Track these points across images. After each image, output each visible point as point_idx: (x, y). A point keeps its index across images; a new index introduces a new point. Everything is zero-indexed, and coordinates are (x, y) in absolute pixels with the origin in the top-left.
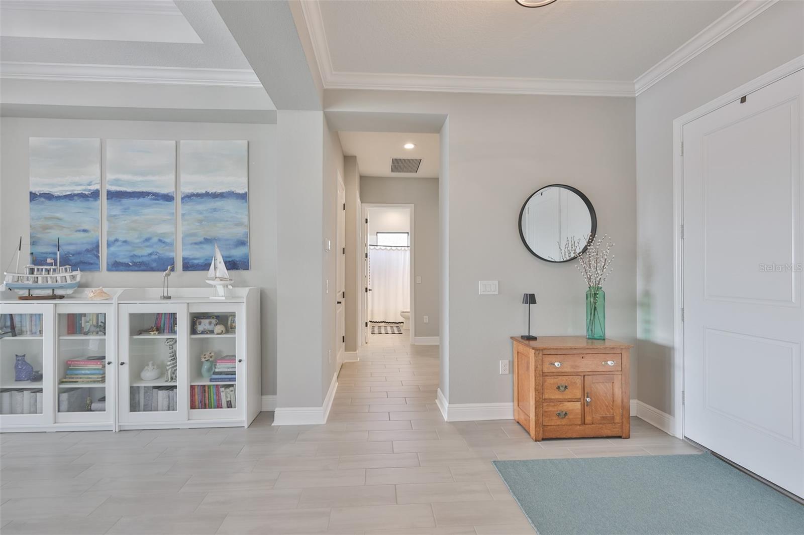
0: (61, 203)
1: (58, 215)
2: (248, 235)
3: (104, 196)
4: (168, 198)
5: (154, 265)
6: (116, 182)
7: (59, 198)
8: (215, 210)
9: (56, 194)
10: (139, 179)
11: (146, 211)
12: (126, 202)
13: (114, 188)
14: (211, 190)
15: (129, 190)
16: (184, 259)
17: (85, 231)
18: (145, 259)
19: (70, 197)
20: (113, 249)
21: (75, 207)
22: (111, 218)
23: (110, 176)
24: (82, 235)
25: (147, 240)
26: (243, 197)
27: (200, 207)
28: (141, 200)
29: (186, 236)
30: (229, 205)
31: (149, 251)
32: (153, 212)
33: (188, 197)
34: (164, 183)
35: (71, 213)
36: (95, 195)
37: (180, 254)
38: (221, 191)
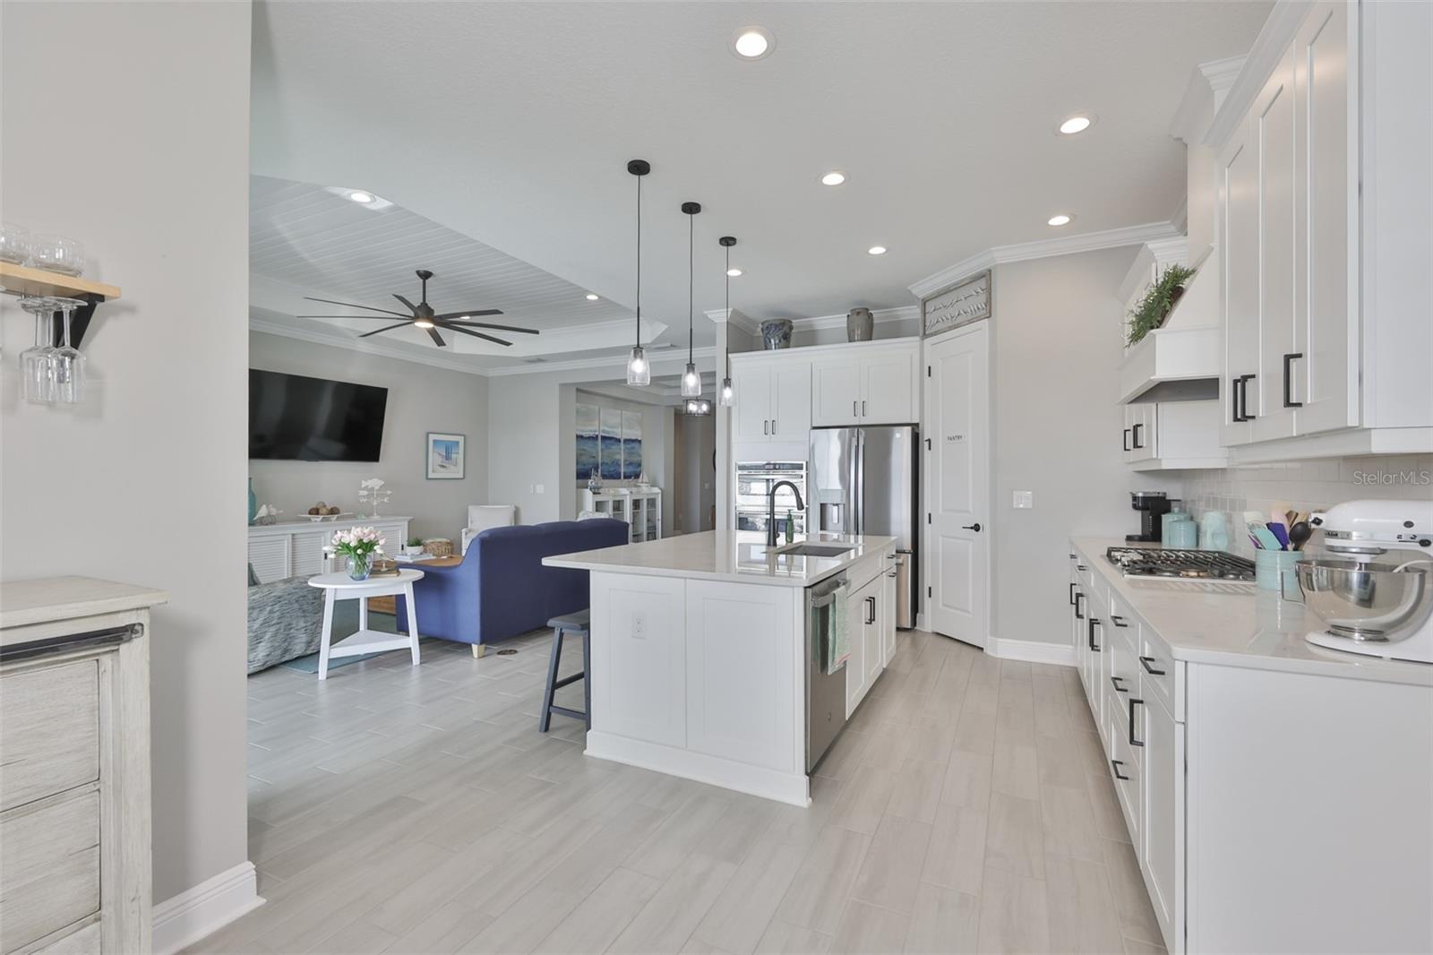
0: (585, 441)
1: (585, 448)
2: (641, 461)
3: (600, 438)
4: (619, 441)
5: (615, 476)
6: (604, 431)
7: (584, 438)
8: (633, 448)
9: (584, 436)
10: (610, 430)
11: (613, 447)
12: (608, 442)
13: (603, 434)
14: (631, 438)
15: (607, 435)
16: (624, 473)
17: (594, 457)
18: (613, 473)
19: (588, 438)
20: (602, 467)
21: (590, 443)
22: (602, 450)
23: (601, 428)
24: (592, 460)
25: (613, 462)
26: (640, 441)
27: (628, 446)
28: (612, 442)
29: (625, 461)
30: (636, 445)
31: (612, 469)
33: (627, 441)
34: (617, 433)
35: (588, 446)
36: (597, 436)
37: (622, 471)
38: (633, 438)
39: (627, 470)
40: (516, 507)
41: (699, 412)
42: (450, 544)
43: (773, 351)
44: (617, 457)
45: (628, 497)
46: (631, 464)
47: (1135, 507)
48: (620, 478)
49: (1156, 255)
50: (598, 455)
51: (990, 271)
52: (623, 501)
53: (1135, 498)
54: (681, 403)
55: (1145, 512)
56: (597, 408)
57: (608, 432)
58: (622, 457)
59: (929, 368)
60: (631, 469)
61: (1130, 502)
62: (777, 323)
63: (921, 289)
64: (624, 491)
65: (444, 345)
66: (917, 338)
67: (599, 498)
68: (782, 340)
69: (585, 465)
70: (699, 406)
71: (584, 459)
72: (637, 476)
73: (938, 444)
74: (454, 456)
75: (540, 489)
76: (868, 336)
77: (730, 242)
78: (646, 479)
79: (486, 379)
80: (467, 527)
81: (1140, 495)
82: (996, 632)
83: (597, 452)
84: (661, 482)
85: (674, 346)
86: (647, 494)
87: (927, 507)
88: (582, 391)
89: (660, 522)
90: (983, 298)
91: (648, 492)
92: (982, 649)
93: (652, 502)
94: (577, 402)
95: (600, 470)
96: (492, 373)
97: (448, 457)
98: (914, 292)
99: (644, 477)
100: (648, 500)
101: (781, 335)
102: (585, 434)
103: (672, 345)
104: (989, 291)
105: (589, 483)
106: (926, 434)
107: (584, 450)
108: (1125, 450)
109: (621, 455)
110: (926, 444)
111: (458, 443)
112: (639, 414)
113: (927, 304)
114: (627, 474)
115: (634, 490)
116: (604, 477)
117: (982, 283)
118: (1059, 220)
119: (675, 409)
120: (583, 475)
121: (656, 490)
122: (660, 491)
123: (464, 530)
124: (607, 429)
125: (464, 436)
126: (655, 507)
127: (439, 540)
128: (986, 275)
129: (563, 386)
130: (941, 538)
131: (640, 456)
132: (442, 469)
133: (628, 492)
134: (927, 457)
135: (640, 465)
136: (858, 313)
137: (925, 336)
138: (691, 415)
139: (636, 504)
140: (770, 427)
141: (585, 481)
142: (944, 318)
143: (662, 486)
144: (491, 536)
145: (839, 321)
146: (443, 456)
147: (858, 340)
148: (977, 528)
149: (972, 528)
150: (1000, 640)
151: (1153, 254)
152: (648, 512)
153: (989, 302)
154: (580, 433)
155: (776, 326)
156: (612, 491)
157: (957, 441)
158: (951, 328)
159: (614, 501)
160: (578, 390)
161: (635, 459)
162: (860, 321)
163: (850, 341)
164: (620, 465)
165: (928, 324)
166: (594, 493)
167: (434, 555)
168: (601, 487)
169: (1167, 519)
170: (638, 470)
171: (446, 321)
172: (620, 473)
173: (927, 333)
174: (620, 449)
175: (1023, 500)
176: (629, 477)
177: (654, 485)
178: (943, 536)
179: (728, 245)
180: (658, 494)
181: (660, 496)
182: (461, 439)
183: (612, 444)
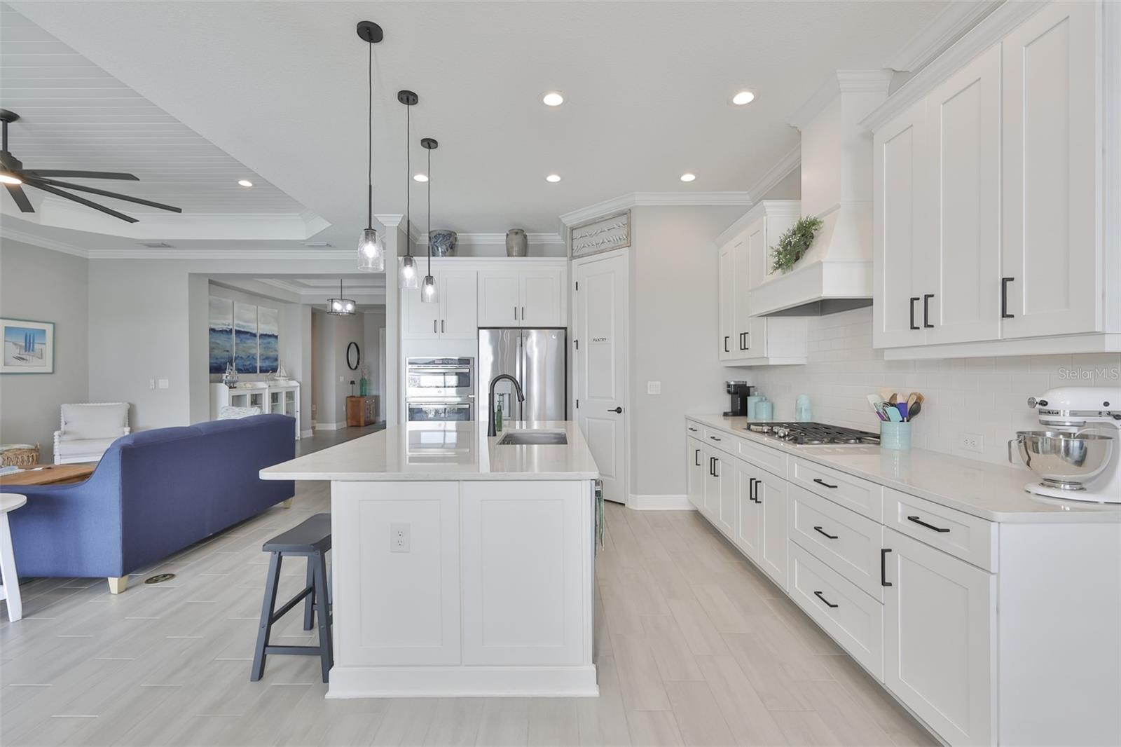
0: (218, 334)
1: (218, 341)
2: (277, 356)
3: (234, 332)
4: (255, 335)
5: (250, 370)
6: (238, 325)
7: (218, 331)
8: (269, 343)
9: (217, 329)
10: (245, 324)
11: (249, 341)
12: (243, 336)
13: (238, 329)
14: (268, 333)
15: (242, 330)
16: (260, 367)
17: (228, 351)
18: (248, 367)
19: (222, 331)
20: (237, 361)
21: (223, 337)
22: (236, 344)
23: (236, 322)
24: (227, 353)
25: (249, 357)
26: (276, 337)
27: (265, 341)
28: (248, 336)
29: (261, 355)
30: (272, 340)
31: (248, 363)
32: (250, 342)
33: (263, 336)
34: (252, 328)
35: (221, 340)
36: (231, 330)
37: (258, 365)
38: (270, 333)
39: (264, 365)
40: (129, 404)
41: (344, 311)
42: (36, 450)
43: (440, 258)
44: (253, 351)
45: (267, 390)
46: (267, 358)
47: (729, 392)
48: (256, 372)
49: (767, 210)
50: (232, 350)
51: (630, 210)
52: (261, 394)
53: (729, 386)
54: (326, 302)
55: (734, 396)
56: (230, 301)
57: (244, 327)
58: (258, 352)
59: (577, 283)
60: (267, 364)
61: (725, 389)
62: (445, 233)
63: (570, 219)
64: (262, 385)
65: (34, 212)
66: (565, 259)
67: (235, 392)
68: (449, 249)
69: (217, 359)
70: (344, 306)
71: (216, 352)
72: (274, 370)
73: (585, 344)
74: (37, 346)
75: (164, 384)
76: (524, 252)
77: (432, 144)
78: (283, 373)
79: (86, 261)
80: (59, 429)
81: (732, 383)
82: (635, 491)
83: (232, 346)
84: (299, 375)
85: (330, 246)
86: (287, 387)
87: (575, 394)
88: (215, 283)
89: (299, 413)
90: (624, 231)
91: (286, 386)
92: (624, 505)
93: (290, 395)
94: (210, 294)
95: (234, 364)
96: (92, 254)
97: (28, 347)
98: (564, 220)
99: (282, 371)
100: (287, 393)
101: (448, 245)
102: (218, 328)
103: (328, 245)
104: (629, 225)
105: (224, 378)
106: (574, 335)
107: (218, 344)
108: (726, 351)
109: (256, 348)
110: (574, 344)
111: (44, 331)
112: (276, 311)
113: (574, 231)
114: (264, 368)
115: (272, 383)
116: (240, 371)
117: (624, 219)
118: (688, 178)
119: (312, 308)
120: (217, 369)
121: (294, 383)
122: (298, 384)
123: (56, 433)
124: (241, 323)
125: (54, 324)
126: (293, 400)
127: (17, 446)
128: (626, 213)
129: (194, 277)
130: (587, 419)
131: (276, 350)
132: (21, 362)
133: (266, 386)
134: (575, 355)
135: (276, 360)
136: (517, 233)
137: (573, 257)
138: (336, 313)
139: (275, 397)
140: (439, 327)
141: (218, 375)
142: (590, 244)
143: (301, 380)
144: (135, 442)
145: (500, 239)
146: (21, 346)
147: (516, 256)
148: (619, 410)
149: (616, 411)
150: (639, 496)
151: (765, 209)
152: (287, 404)
153: (629, 234)
154: (213, 327)
155: (444, 236)
156: (248, 385)
157: (601, 342)
158: (596, 253)
159: (252, 395)
160: (211, 282)
161: (272, 354)
162: (517, 240)
163: (508, 256)
164: (255, 359)
165: (575, 248)
166: (230, 388)
167: (20, 468)
168: (236, 382)
169: (751, 401)
170: (275, 364)
171: (37, 179)
172: (256, 368)
173: (574, 255)
174: (256, 344)
175: (654, 387)
176: (267, 371)
177: (291, 378)
178: (588, 418)
179: (430, 148)
180: (296, 387)
181: (299, 388)
182: (49, 328)
183: (248, 339)
